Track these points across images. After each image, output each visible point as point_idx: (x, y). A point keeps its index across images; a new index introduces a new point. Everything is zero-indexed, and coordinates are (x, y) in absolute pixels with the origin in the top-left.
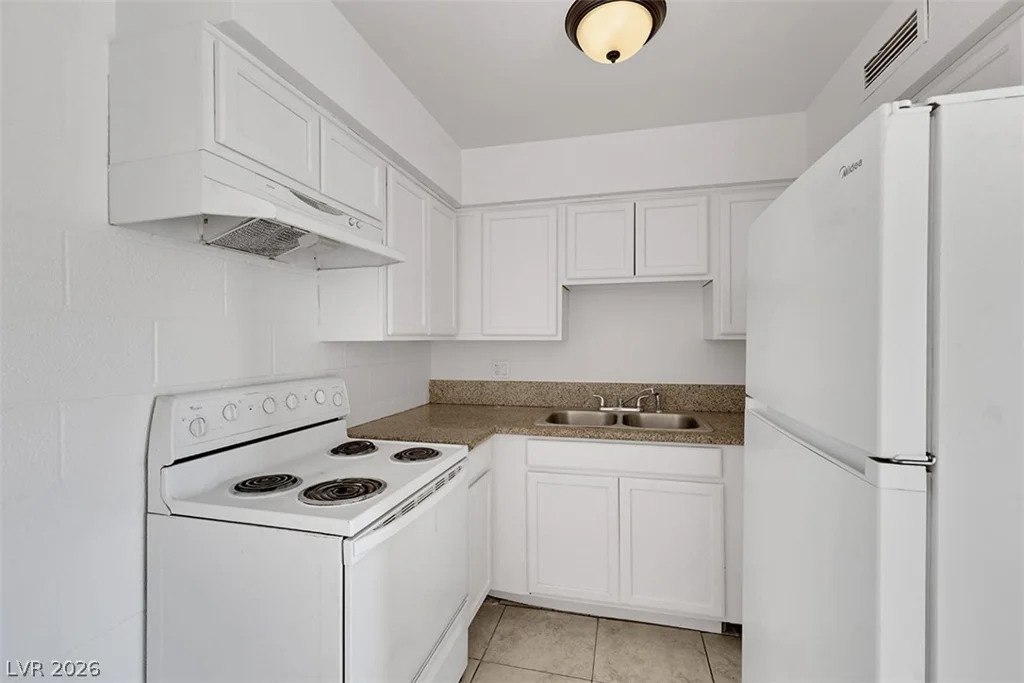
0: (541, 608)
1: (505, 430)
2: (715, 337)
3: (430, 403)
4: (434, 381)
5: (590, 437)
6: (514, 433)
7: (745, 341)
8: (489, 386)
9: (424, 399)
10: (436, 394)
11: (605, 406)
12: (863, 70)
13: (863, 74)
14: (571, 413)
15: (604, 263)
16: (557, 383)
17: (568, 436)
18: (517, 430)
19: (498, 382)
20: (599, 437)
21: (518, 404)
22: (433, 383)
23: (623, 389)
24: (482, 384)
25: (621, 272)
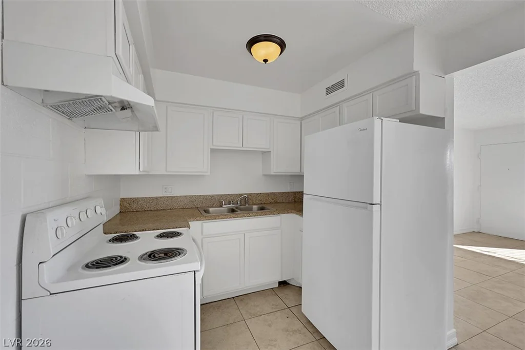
0: (207, 303)
1: (192, 219)
2: (272, 174)
3: (120, 212)
4: (123, 199)
5: (234, 218)
6: (197, 220)
7: (303, 175)
8: (161, 199)
9: (117, 210)
10: (125, 207)
11: (225, 205)
12: (325, 90)
13: (325, 91)
14: (211, 209)
15: (228, 139)
16: (200, 196)
17: (224, 218)
18: (198, 218)
19: (167, 197)
20: (237, 217)
21: (179, 207)
22: (123, 200)
23: (232, 196)
24: (157, 198)
25: (236, 145)
